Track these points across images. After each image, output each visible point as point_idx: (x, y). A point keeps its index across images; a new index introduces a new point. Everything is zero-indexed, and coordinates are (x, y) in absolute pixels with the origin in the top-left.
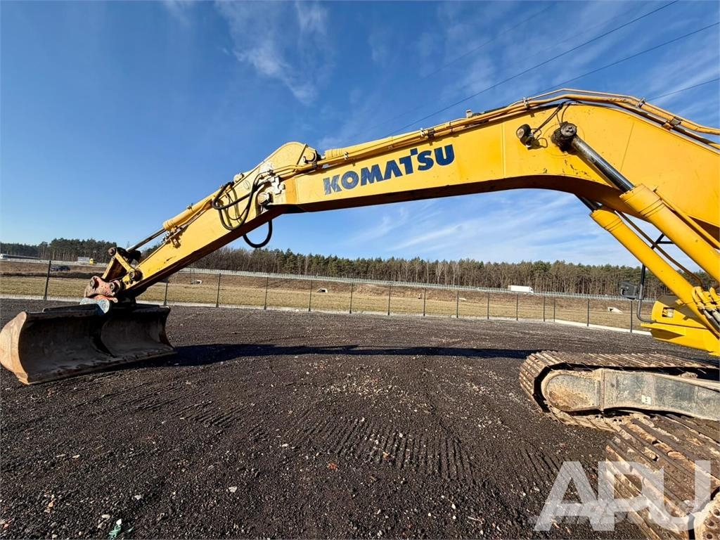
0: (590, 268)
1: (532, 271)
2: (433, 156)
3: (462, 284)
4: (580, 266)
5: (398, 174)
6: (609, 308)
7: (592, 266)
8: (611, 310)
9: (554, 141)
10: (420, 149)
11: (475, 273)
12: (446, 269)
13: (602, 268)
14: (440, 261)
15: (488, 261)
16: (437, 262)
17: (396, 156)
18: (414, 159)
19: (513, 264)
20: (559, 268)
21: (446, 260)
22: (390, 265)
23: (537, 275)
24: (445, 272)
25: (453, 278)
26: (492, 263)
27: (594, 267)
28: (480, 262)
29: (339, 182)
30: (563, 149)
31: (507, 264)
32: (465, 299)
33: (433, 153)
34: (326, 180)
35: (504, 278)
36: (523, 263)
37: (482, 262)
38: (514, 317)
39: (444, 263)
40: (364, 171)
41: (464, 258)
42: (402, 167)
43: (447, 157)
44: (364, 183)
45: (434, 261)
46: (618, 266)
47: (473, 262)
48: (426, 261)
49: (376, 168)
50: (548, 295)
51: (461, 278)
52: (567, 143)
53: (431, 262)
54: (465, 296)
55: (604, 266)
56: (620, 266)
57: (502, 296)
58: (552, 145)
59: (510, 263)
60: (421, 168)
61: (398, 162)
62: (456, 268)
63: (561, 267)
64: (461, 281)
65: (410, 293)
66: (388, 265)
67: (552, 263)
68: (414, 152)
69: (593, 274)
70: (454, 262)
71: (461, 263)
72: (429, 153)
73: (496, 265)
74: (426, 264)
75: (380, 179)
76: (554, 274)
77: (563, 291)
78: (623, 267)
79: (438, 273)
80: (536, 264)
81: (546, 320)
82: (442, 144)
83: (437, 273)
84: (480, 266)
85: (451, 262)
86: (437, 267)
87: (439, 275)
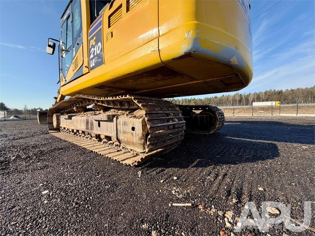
11: (275, 97)
14: (252, 93)
21: (256, 92)
22: (222, 99)
24: (255, 99)
25: (260, 101)
32: (263, 111)
45: (248, 94)
48: (243, 94)
65: (227, 111)
66: (221, 99)
79: (251, 99)
85: (260, 92)
86: (250, 97)
87: (251, 101)
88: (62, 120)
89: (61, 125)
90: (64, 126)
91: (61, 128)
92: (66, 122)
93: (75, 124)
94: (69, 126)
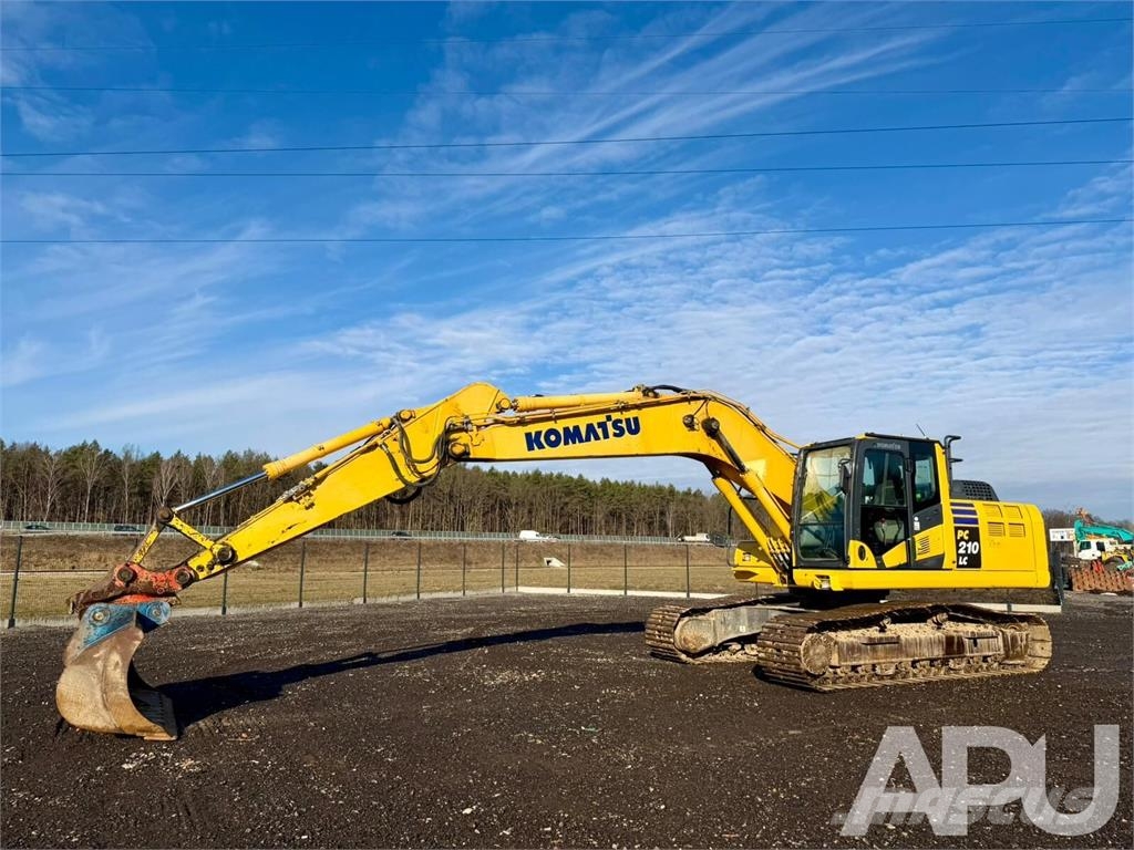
0: (509, 478)
2: (624, 425)
5: (597, 438)
6: (546, 559)
7: (511, 473)
8: (548, 562)
9: (703, 427)
10: (615, 416)
12: (185, 478)
14: (166, 455)
16: (157, 457)
17: (595, 420)
18: (609, 424)
21: (185, 453)
24: (182, 490)
27: (515, 474)
29: (542, 439)
30: (708, 434)
33: (624, 422)
34: (528, 435)
38: (459, 590)
39: (179, 461)
40: (566, 430)
41: (239, 449)
42: (600, 431)
43: (634, 428)
44: (566, 443)
46: (552, 474)
48: (120, 454)
49: (577, 428)
50: (443, 538)
52: (712, 430)
53: (137, 457)
55: (530, 472)
56: (555, 473)
57: (348, 550)
58: (702, 430)
60: (615, 435)
61: (596, 426)
62: (215, 478)
65: (95, 556)
68: (609, 418)
69: (514, 492)
70: (209, 460)
71: (229, 463)
72: (621, 421)
74: (119, 464)
75: (581, 441)
77: (463, 530)
78: (559, 476)
79: (160, 489)
81: (507, 590)
82: (631, 414)
83: (156, 493)
85: (200, 459)
86: (159, 473)
87: (164, 497)
88: (852, 648)
89: (846, 661)
90: (862, 662)
91: (838, 670)
92: (874, 651)
93: (912, 650)
94: (886, 658)
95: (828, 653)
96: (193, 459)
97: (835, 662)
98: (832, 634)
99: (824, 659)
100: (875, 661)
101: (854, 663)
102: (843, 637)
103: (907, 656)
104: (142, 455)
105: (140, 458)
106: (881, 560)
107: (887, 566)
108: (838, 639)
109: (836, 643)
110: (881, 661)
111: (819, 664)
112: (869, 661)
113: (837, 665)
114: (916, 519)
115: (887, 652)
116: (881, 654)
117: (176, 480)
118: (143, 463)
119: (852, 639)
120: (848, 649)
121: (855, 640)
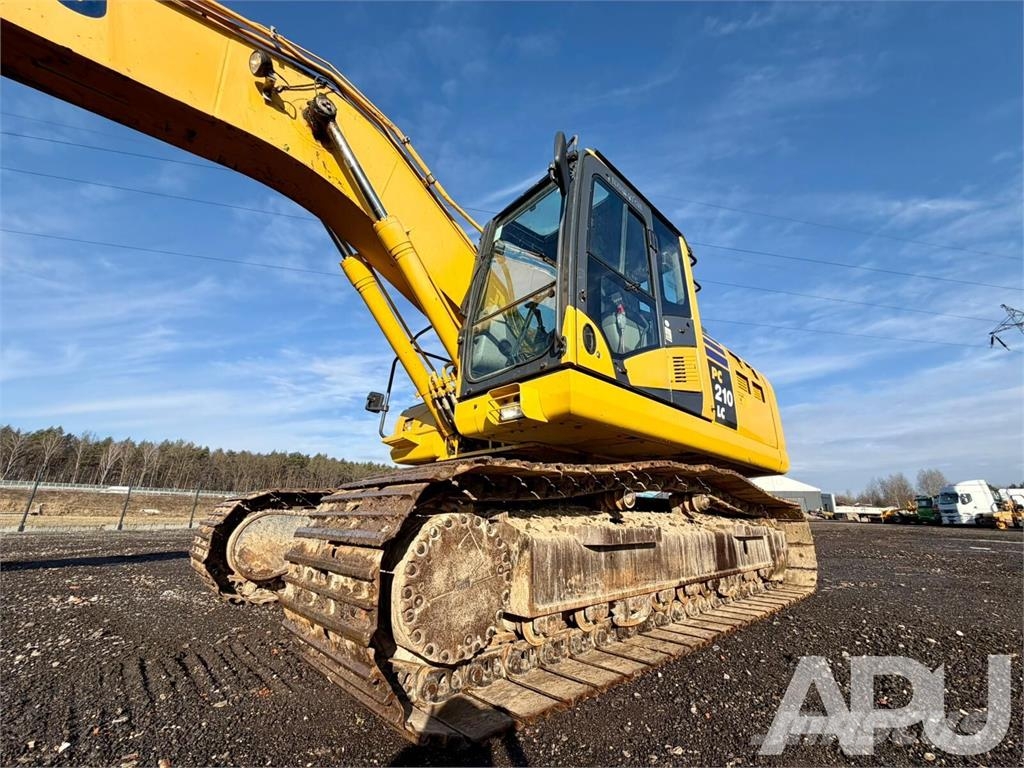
1: (284, 467)
3: (158, 485)
4: (343, 462)
11: (188, 466)
12: (128, 455)
13: (365, 466)
14: (117, 439)
15: (218, 448)
16: (109, 441)
19: (259, 454)
20: (318, 464)
21: (132, 439)
23: (290, 472)
24: (124, 463)
25: (141, 472)
26: (225, 451)
28: (203, 448)
31: (250, 454)
32: (157, 511)
35: (241, 476)
36: (274, 454)
37: (207, 449)
39: (127, 444)
41: (174, 440)
45: (102, 439)
47: (190, 446)
48: (79, 437)
51: (159, 475)
52: (321, 124)
53: (92, 440)
54: (158, 506)
59: (255, 452)
62: (152, 456)
63: (322, 462)
64: (158, 480)
67: (312, 456)
70: (150, 444)
71: (165, 448)
73: (231, 454)
74: (77, 443)
76: (312, 471)
79: (107, 462)
80: (292, 456)
83: (102, 464)
84: (203, 455)
85: (143, 443)
86: (107, 451)
87: (108, 467)
88: (566, 561)
89: (550, 598)
90: (588, 599)
91: (527, 628)
92: (613, 565)
93: (675, 561)
94: (635, 582)
95: (500, 578)
96: (137, 444)
97: (519, 604)
98: (518, 523)
99: (483, 599)
100: (617, 593)
101: (571, 603)
102: (545, 530)
103: (669, 576)
104: (98, 438)
105: (95, 441)
106: (623, 367)
107: (633, 382)
108: (532, 534)
109: (526, 544)
110: (626, 590)
111: (464, 619)
112: (604, 596)
113: (526, 614)
114: (667, 323)
115: (639, 567)
116: (626, 573)
117: (121, 456)
118: (97, 444)
119: (564, 536)
120: (557, 563)
121: (571, 538)
